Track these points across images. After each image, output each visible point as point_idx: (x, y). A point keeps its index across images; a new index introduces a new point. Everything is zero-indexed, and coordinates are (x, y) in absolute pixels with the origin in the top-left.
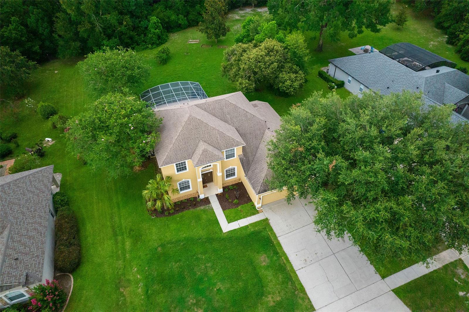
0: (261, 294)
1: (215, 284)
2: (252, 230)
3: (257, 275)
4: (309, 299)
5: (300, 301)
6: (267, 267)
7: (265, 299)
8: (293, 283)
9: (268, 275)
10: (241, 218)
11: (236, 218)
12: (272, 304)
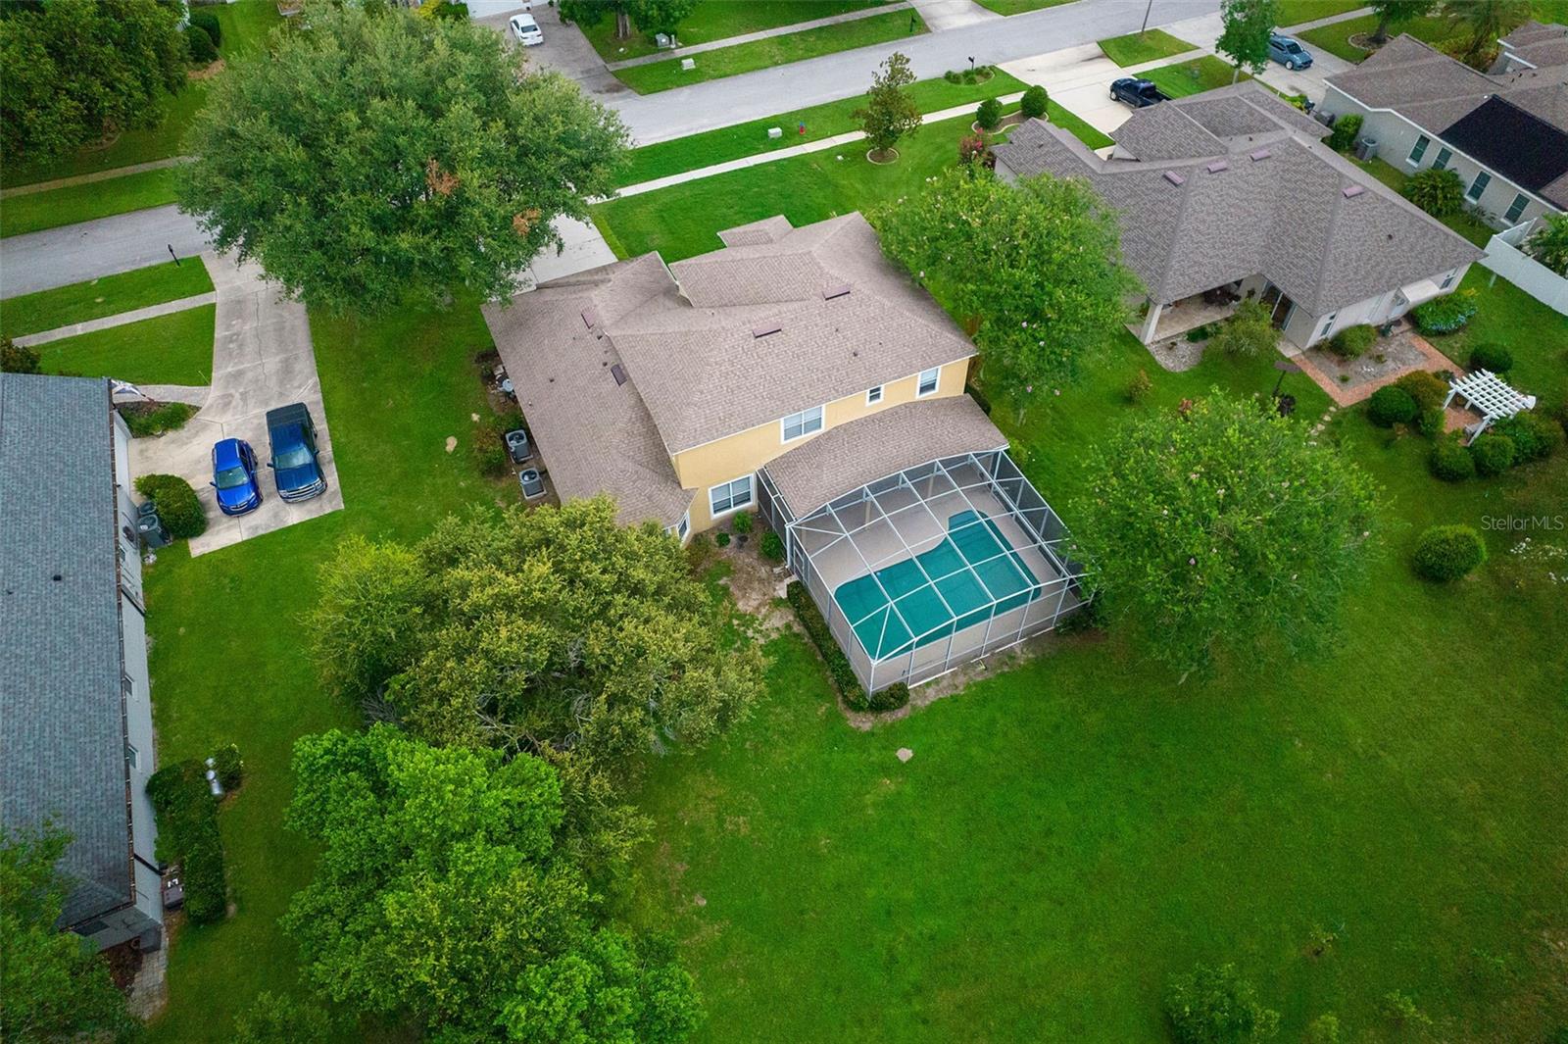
0: (663, 211)
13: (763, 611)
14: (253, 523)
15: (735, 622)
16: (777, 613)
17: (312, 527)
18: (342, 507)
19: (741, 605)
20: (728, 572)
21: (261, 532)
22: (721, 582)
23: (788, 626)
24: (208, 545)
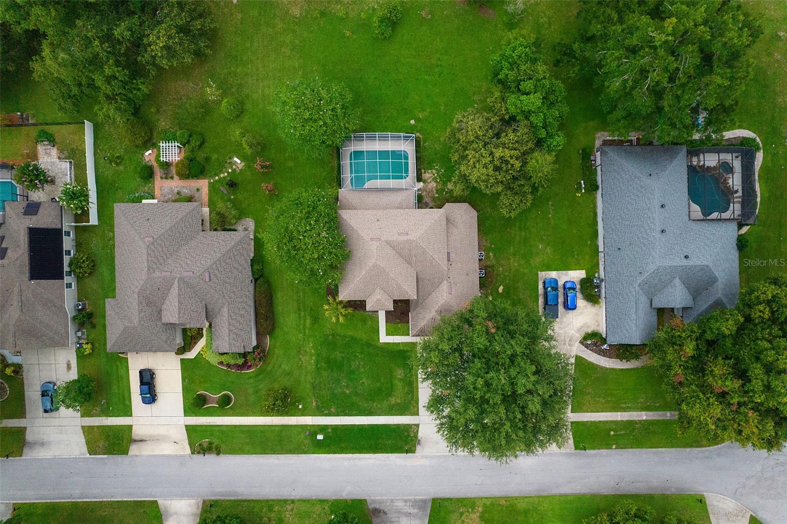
0: (389, 395)
1: (362, 378)
2: (401, 348)
3: (391, 382)
4: (418, 408)
5: (412, 407)
6: (401, 380)
7: (390, 399)
8: (413, 395)
9: (399, 385)
10: (397, 335)
11: (393, 333)
12: (393, 403)
13: (429, 181)
14: (567, 277)
15: (438, 180)
16: (426, 178)
17: (549, 268)
18: (539, 272)
19: (435, 185)
20: (434, 198)
21: (564, 272)
22: (437, 195)
23: (425, 173)
24: (580, 274)
